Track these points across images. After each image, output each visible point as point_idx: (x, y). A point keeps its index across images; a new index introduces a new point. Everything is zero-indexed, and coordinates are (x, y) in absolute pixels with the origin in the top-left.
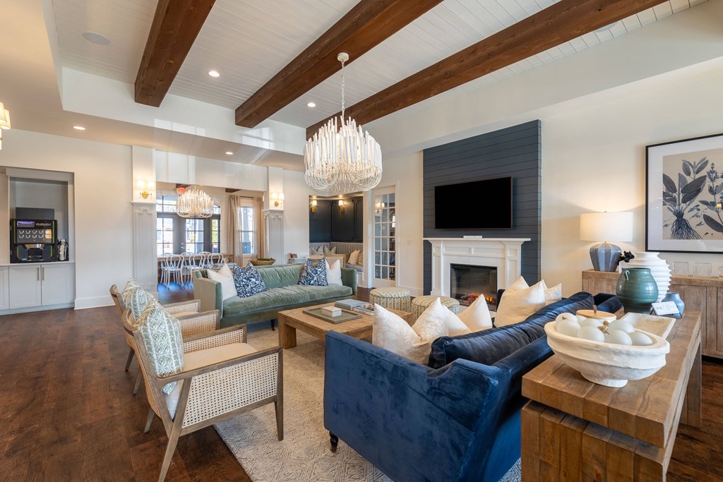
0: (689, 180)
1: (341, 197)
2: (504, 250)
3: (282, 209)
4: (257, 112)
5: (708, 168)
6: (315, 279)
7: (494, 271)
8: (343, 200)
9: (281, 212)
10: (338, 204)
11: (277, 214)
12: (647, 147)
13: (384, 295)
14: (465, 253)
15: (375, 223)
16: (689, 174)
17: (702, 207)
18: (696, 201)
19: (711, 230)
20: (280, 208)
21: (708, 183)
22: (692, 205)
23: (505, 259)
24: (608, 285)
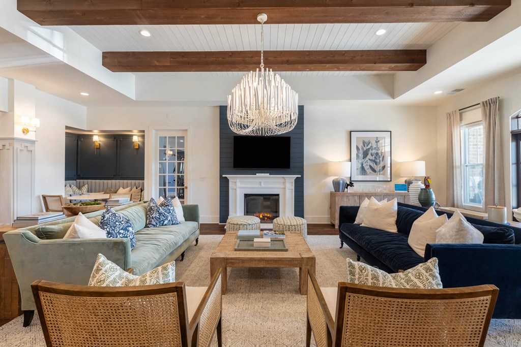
0: (365, 149)
1: (96, 132)
2: (284, 183)
3: (33, 138)
4: (85, 13)
5: (370, 145)
6: (169, 218)
7: (277, 197)
8: (99, 136)
9: (33, 142)
10: (92, 138)
11: (26, 145)
12: (351, 132)
13: (250, 223)
14: (258, 186)
15: (159, 161)
16: (365, 146)
17: (369, 161)
18: (367, 159)
19: (372, 172)
20: (31, 136)
21: (370, 151)
22: (366, 161)
23: (285, 188)
24: (347, 199)
